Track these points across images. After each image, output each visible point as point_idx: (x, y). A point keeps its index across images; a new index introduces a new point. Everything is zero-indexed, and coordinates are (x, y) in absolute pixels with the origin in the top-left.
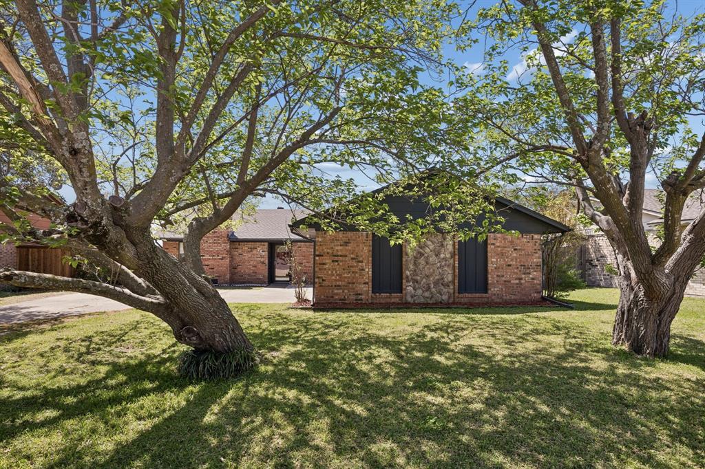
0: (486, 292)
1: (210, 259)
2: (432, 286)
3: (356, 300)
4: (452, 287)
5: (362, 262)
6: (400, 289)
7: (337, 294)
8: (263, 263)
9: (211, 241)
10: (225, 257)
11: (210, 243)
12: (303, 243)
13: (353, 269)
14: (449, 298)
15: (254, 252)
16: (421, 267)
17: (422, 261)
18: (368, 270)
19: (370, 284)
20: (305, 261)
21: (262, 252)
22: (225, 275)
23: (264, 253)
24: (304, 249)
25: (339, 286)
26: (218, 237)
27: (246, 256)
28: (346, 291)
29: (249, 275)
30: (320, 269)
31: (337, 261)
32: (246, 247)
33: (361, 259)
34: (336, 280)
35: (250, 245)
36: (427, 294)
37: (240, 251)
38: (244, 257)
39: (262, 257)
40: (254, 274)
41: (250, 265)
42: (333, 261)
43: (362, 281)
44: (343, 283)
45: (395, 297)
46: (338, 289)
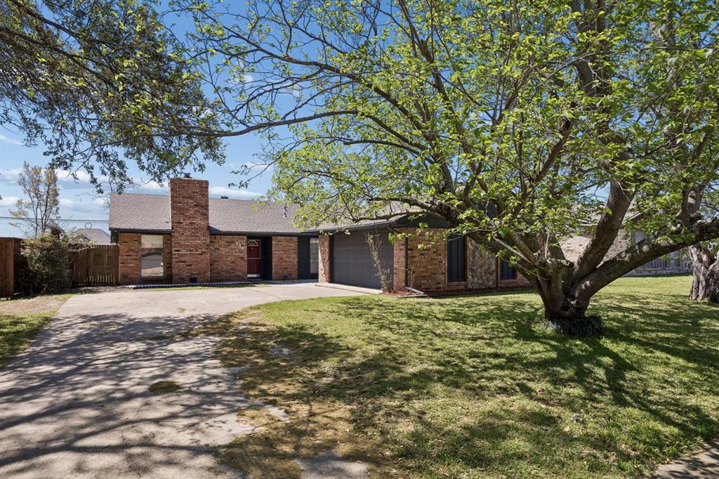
0: (514, 278)
1: (187, 254)
2: (483, 274)
3: (437, 288)
4: (495, 275)
5: (440, 255)
6: (465, 278)
7: (423, 284)
8: (242, 258)
9: (188, 233)
10: (204, 252)
11: (187, 236)
13: (435, 262)
14: (494, 283)
15: (232, 246)
16: (477, 258)
17: (477, 254)
18: (445, 262)
19: (446, 274)
21: (241, 247)
22: (205, 272)
23: (243, 248)
24: (284, 244)
25: (425, 277)
26: (197, 229)
27: (224, 251)
28: (430, 281)
29: (227, 272)
30: (411, 262)
31: (423, 255)
32: (223, 241)
33: (440, 253)
34: (423, 272)
35: (228, 238)
36: (480, 281)
37: (216, 246)
38: (220, 252)
39: (240, 251)
40: (232, 271)
41: (228, 261)
42: (421, 255)
43: (440, 271)
44: (428, 274)
45: (462, 286)
46: (424, 280)
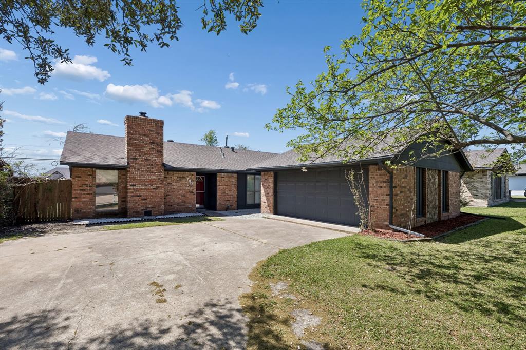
1: (142, 189)
6: (423, 214)
7: (402, 222)
8: (192, 192)
9: (143, 169)
10: (159, 187)
11: (142, 171)
12: (226, 174)
13: (409, 199)
15: (183, 181)
18: (414, 199)
19: (416, 211)
20: (227, 190)
21: (191, 182)
22: (159, 206)
23: (192, 183)
24: (227, 179)
25: (403, 215)
26: (152, 165)
27: (176, 185)
28: (406, 219)
29: (178, 204)
32: (175, 176)
33: (411, 190)
35: (180, 174)
37: (169, 181)
38: (173, 187)
39: (190, 186)
40: (183, 203)
41: (179, 195)
42: (400, 192)
44: (405, 212)
